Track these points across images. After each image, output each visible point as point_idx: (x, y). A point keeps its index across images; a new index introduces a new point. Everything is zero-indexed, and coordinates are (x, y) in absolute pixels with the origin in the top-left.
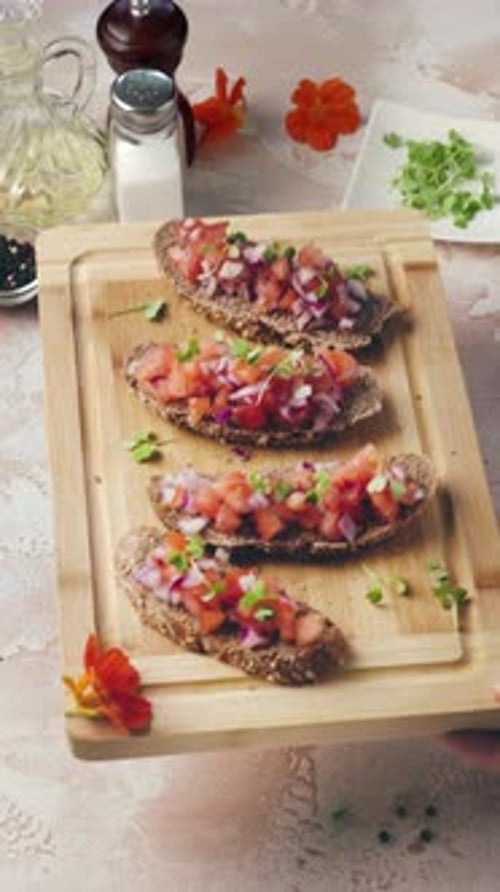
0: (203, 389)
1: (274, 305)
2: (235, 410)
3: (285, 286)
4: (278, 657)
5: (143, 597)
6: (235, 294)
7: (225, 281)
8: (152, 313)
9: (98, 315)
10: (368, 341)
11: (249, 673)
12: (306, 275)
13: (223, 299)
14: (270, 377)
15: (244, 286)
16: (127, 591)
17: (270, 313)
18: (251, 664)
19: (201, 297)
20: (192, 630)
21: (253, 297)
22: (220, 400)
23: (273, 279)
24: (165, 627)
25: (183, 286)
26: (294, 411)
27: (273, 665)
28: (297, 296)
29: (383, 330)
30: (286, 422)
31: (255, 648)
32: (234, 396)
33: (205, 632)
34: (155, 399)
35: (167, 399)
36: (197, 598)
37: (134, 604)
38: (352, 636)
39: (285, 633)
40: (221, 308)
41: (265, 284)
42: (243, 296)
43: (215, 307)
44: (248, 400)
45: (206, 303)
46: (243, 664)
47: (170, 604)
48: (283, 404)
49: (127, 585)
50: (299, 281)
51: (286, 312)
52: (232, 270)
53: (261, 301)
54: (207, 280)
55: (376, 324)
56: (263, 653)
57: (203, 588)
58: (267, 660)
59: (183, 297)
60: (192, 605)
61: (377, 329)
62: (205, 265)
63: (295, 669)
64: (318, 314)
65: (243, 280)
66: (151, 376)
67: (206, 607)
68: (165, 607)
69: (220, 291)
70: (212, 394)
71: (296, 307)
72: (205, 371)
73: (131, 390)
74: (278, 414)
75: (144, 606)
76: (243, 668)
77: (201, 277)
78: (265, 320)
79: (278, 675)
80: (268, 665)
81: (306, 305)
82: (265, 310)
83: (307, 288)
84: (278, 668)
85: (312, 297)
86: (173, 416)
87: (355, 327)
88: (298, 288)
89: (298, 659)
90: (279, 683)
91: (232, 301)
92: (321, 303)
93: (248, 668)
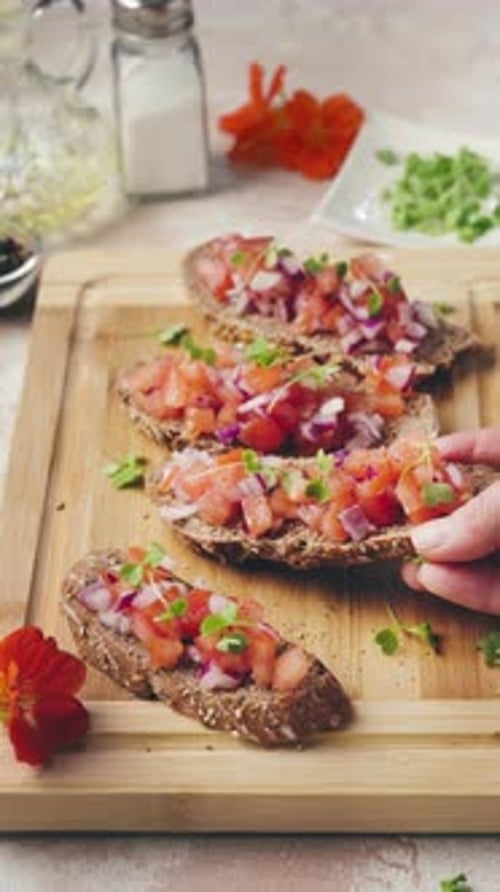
0: (207, 399)
1: (316, 325)
2: (244, 427)
3: (331, 301)
4: (245, 703)
5: (86, 625)
6: (271, 314)
7: (259, 296)
8: (168, 335)
9: (102, 337)
10: (431, 369)
11: (207, 725)
12: (357, 287)
13: (255, 318)
14: (289, 384)
15: (281, 302)
16: (70, 618)
17: (311, 334)
18: (211, 711)
19: (227, 316)
20: (140, 665)
21: (292, 315)
22: (226, 415)
23: (317, 293)
24: (107, 661)
25: (208, 305)
26: (319, 429)
27: (238, 713)
28: (346, 311)
29: (453, 363)
30: (307, 442)
31: (217, 690)
32: (244, 408)
33: (154, 668)
34: (149, 414)
35: (161, 413)
36: (149, 619)
37: (76, 635)
38: (358, 696)
39: (259, 672)
40: (250, 327)
41: (307, 300)
42: (279, 315)
43: (243, 325)
44: (259, 412)
45: (233, 322)
46: (201, 712)
47: (118, 632)
48: (306, 420)
49: (71, 612)
50: (348, 293)
51: (331, 333)
52: (267, 281)
53: (299, 319)
54: (238, 296)
55: (445, 354)
56: (225, 696)
57: (158, 606)
58: (230, 707)
59: (209, 319)
60: (143, 631)
61: (447, 360)
62: (236, 278)
63: (267, 722)
64: (370, 332)
65: (282, 294)
66: (147, 388)
67: (160, 632)
68: (109, 635)
69: (252, 309)
70: (217, 406)
71: (342, 323)
72: (213, 379)
73: (122, 406)
74: (299, 432)
75: (85, 635)
76: (201, 718)
77: (230, 293)
78: (303, 341)
79: (244, 728)
80: (233, 715)
81: (356, 322)
82: (303, 329)
83: (356, 303)
84: (245, 719)
85: (363, 313)
86: (168, 434)
87: (415, 351)
88: (347, 303)
89: (272, 708)
90: (247, 742)
91: (267, 321)
92: (373, 320)
93: (206, 719)
